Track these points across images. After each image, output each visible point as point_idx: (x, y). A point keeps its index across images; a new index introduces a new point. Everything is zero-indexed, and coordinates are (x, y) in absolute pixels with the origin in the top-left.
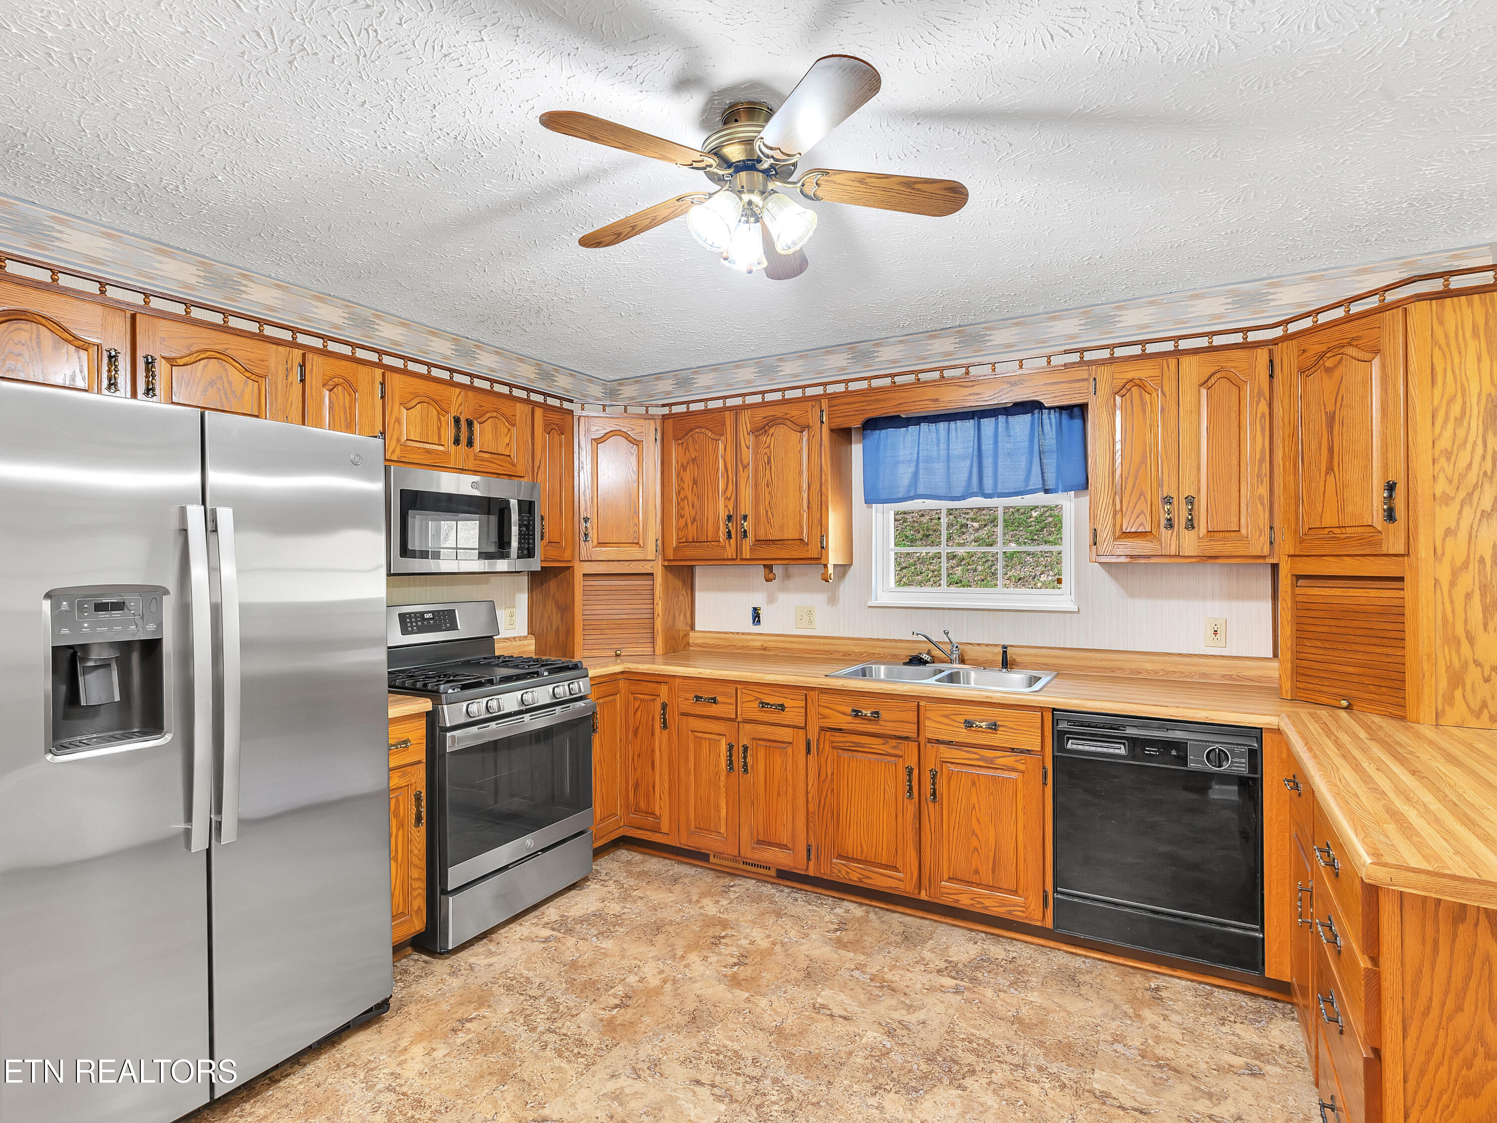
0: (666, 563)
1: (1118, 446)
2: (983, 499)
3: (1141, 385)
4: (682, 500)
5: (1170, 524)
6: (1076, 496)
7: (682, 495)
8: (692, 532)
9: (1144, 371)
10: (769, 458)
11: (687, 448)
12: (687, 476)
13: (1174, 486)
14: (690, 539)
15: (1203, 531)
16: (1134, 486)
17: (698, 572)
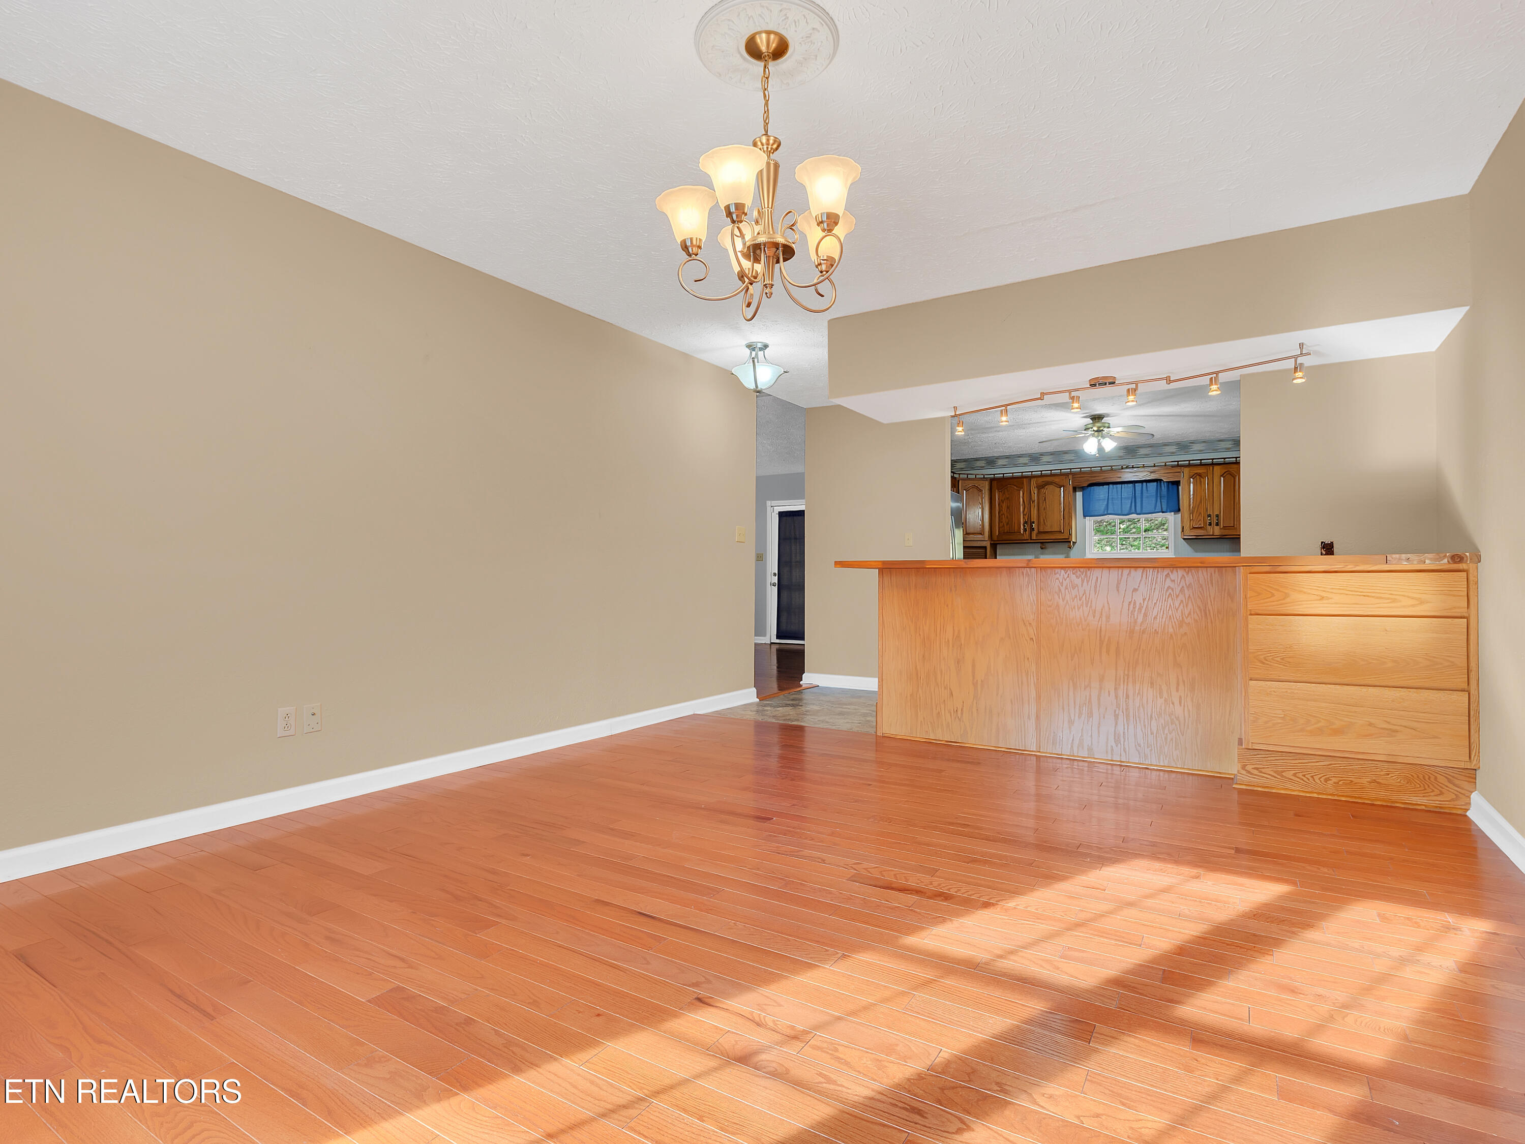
0: (992, 542)
1: (1192, 497)
2: (1136, 515)
3: (1200, 475)
4: (1002, 515)
5: (1210, 524)
6: (1174, 514)
7: (1002, 513)
8: (1006, 529)
9: (1200, 470)
10: (1045, 498)
11: (1004, 493)
12: (1004, 505)
13: (1212, 512)
14: (1006, 531)
15: (1222, 527)
16: (1197, 511)
17: (998, 546)
